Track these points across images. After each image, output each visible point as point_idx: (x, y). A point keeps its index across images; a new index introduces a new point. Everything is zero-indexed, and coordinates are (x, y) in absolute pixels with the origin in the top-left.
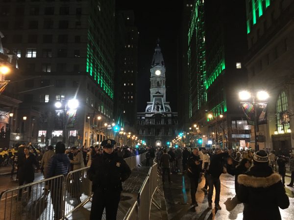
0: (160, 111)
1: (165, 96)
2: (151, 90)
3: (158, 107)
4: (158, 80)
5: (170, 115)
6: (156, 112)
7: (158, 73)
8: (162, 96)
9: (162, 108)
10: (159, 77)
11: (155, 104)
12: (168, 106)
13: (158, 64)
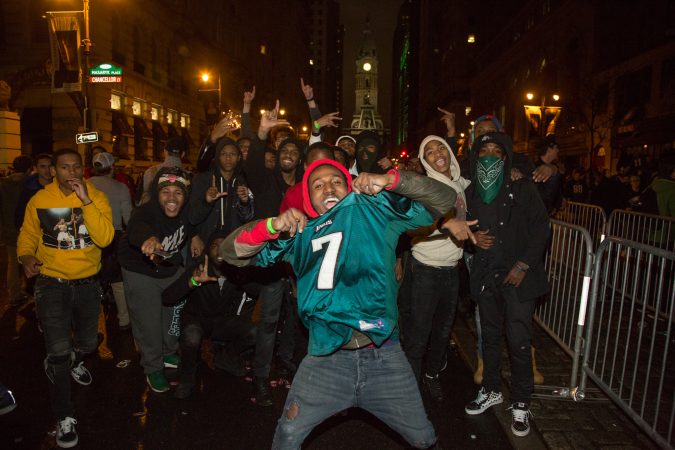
0: (370, 128)
1: (376, 108)
2: (357, 91)
3: (367, 123)
4: (368, 77)
5: (381, 133)
6: (364, 128)
7: (367, 67)
8: (373, 108)
9: (372, 124)
10: (369, 73)
11: (363, 119)
12: (380, 121)
13: (367, 54)
